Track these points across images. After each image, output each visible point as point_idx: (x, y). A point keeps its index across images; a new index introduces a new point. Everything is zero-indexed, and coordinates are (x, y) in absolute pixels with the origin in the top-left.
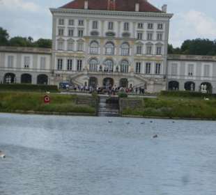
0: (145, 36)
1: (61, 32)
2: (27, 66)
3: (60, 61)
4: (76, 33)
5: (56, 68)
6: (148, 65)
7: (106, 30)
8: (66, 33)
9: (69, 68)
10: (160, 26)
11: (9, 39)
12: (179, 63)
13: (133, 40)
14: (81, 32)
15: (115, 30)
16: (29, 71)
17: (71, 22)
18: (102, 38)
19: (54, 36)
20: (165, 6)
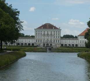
0: (55, 34)
1: (37, 34)
2: (29, 42)
3: (37, 40)
4: (40, 34)
5: (36, 42)
6: (56, 41)
7: (47, 33)
8: (38, 34)
9: (39, 42)
10: (59, 32)
11: (25, 36)
12: (63, 40)
13: (53, 35)
14: (41, 34)
15: (49, 33)
16: (30, 43)
17: (39, 32)
18: (46, 35)
19: (35, 35)
20: (59, 28)
